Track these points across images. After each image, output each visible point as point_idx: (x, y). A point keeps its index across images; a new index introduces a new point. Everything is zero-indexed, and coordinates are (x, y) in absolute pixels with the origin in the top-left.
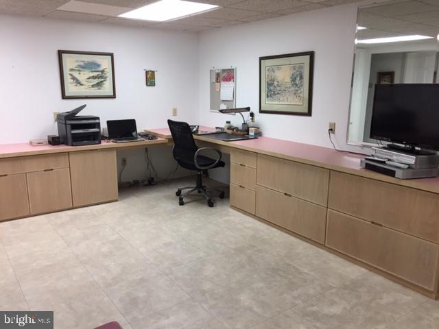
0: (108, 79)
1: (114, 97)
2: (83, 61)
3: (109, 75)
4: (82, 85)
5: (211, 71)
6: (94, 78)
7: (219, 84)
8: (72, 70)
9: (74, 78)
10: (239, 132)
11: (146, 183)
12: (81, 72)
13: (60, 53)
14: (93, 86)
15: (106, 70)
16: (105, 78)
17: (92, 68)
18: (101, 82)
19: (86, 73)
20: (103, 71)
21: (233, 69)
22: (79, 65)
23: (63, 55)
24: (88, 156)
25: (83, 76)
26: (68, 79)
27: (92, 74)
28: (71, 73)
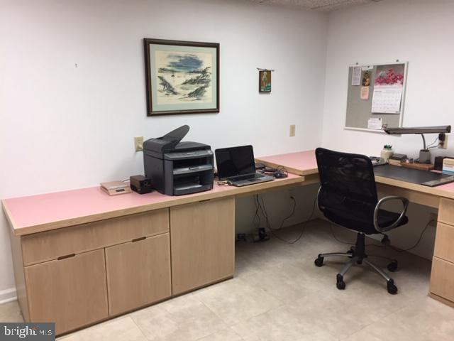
0: (211, 83)
1: (216, 111)
2: (179, 57)
3: (213, 77)
4: (175, 93)
5: (351, 69)
6: (192, 82)
7: (367, 88)
8: (162, 70)
9: (165, 83)
10: (414, 165)
11: (257, 238)
12: (176, 74)
13: (147, 43)
14: (190, 95)
15: (209, 71)
16: (208, 82)
17: (191, 68)
18: (202, 88)
19: (182, 74)
20: (204, 72)
21: (403, 65)
22: (172, 63)
23: (152, 46)
24: (197, 211)
25: (178, 80)
26: (156, 85)
27: (189, 77)
28: (161, 75)
